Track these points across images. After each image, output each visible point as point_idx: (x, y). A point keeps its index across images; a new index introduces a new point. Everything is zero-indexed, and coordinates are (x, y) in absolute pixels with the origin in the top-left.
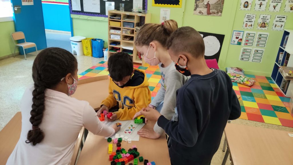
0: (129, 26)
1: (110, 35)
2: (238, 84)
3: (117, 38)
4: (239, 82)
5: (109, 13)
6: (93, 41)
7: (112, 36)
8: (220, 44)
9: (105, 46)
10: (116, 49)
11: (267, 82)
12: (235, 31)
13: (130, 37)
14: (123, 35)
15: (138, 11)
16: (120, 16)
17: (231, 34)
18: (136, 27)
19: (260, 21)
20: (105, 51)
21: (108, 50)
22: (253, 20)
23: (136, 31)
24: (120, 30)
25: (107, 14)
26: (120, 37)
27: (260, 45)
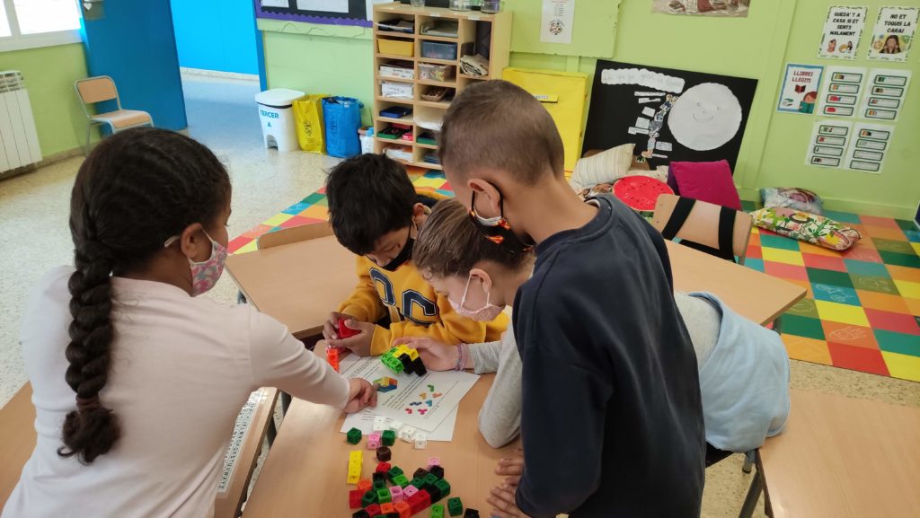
0: (440, 56)
1: (380, 83)
2: (800, 243)
3: (403, 95)
4: (803, 238)
5: (377, 12)
6: (328, 105)
7: (385, 88)
8: (740, 109)
9: (366, 120)
10: (400, 130)
11: (900, 236)
12: (792, 66)
13: (444, 88)
14: (420, 85)
15: (468, 4)
16: (410, 20)
17: (780, 78)
18: (462, 56)
19: (882, 30)
20: (364, 135)
21: (375, 132)
22: (855, 28)
23: (462, 72)
24: (413, 68)
25: (370, 16)
26: (413, 90)
27: (879, 114)
